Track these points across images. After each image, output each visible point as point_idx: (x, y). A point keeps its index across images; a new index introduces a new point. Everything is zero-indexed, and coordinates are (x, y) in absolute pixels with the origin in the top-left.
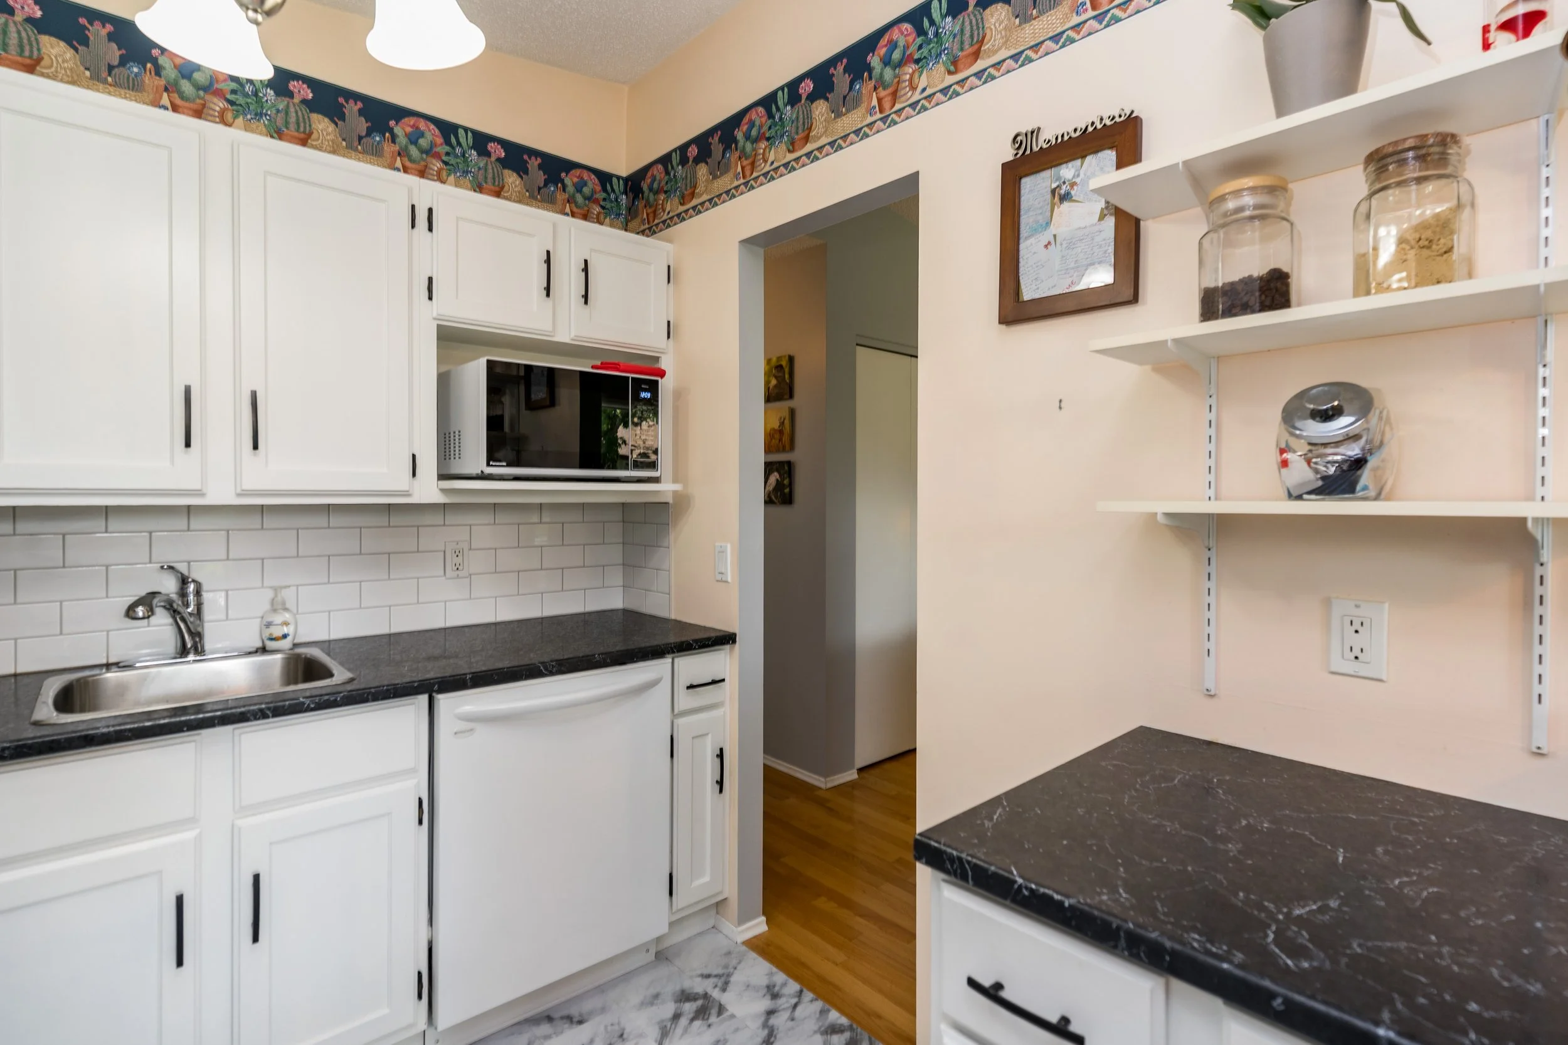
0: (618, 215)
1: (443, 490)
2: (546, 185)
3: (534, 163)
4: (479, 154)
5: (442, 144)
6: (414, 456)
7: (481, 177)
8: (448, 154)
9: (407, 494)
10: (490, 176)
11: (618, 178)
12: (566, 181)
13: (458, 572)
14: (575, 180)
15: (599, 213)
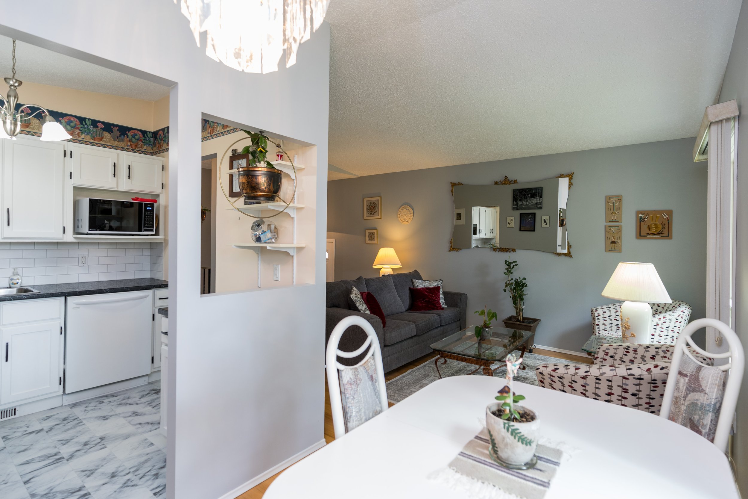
0: (150, 145)
1: (75, 238)
2: (120, 136)
3: (115, 129)
4: (94, 127)
5: (79, 125)
6: (64, 227)
7: (94, 134)
8: (82, 127)
9: (61, 239)
10: (98, 134)
11: (150, 132)
12: (128, 134)
13: (83, 264)
14: (132, 134)
15: (142, 144)
